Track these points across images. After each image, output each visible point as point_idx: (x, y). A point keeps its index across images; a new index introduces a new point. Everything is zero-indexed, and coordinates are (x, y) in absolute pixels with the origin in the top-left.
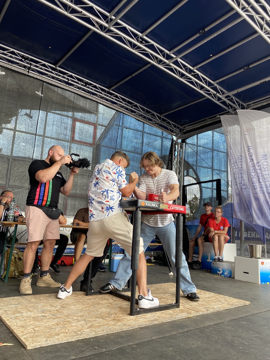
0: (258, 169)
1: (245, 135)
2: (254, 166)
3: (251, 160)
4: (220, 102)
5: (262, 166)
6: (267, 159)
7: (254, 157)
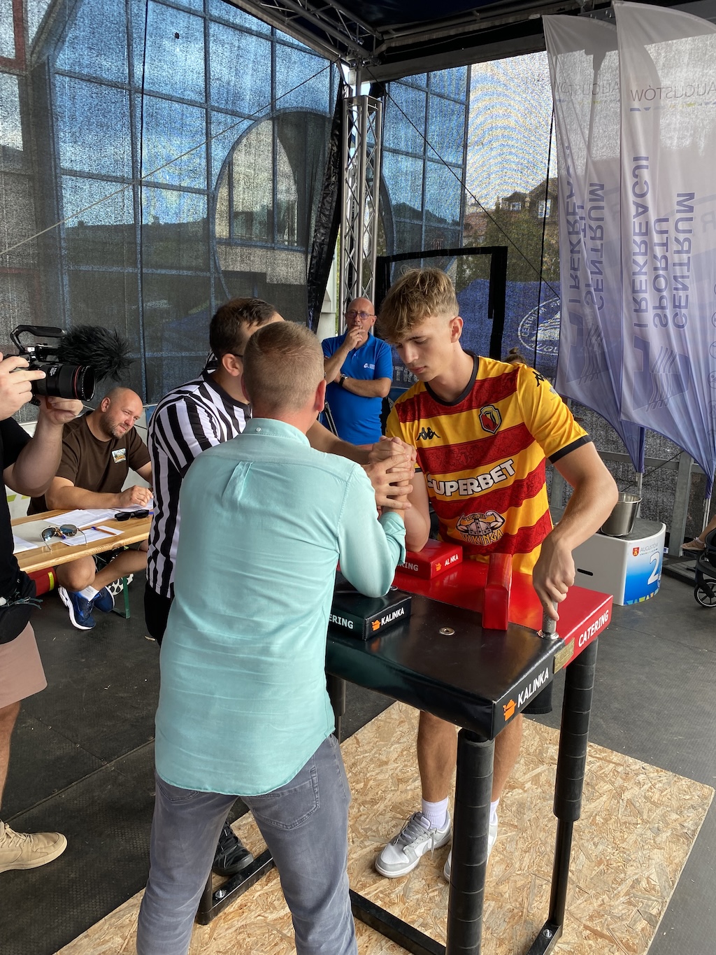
0: (659, 245)
1: (633, 110)
2: (647, 232)
3: (640, 210)
5: (673, 233)
6: (692, 211)
7: (651, 199)
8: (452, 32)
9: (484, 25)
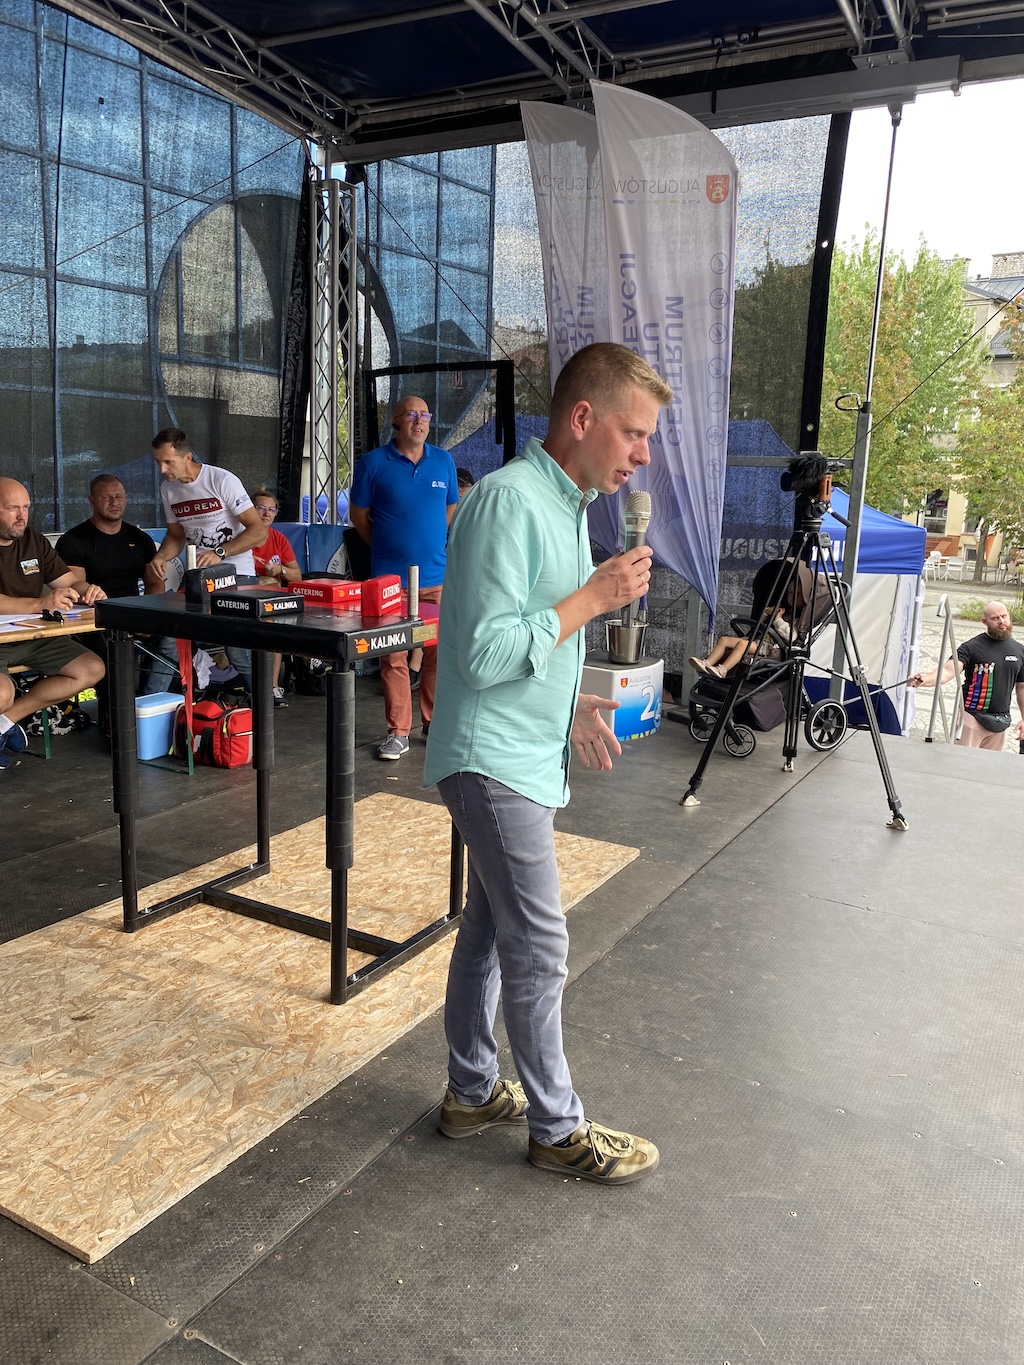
0: (650, 352)
1: (615, 202)
3: (630, 313)
4: (528, 42)
5: (663, 341)
6: (681, 317)
7: (638, 302)
8: (435, 111)
9: (469, 106)
